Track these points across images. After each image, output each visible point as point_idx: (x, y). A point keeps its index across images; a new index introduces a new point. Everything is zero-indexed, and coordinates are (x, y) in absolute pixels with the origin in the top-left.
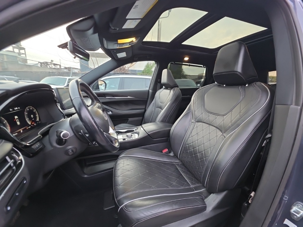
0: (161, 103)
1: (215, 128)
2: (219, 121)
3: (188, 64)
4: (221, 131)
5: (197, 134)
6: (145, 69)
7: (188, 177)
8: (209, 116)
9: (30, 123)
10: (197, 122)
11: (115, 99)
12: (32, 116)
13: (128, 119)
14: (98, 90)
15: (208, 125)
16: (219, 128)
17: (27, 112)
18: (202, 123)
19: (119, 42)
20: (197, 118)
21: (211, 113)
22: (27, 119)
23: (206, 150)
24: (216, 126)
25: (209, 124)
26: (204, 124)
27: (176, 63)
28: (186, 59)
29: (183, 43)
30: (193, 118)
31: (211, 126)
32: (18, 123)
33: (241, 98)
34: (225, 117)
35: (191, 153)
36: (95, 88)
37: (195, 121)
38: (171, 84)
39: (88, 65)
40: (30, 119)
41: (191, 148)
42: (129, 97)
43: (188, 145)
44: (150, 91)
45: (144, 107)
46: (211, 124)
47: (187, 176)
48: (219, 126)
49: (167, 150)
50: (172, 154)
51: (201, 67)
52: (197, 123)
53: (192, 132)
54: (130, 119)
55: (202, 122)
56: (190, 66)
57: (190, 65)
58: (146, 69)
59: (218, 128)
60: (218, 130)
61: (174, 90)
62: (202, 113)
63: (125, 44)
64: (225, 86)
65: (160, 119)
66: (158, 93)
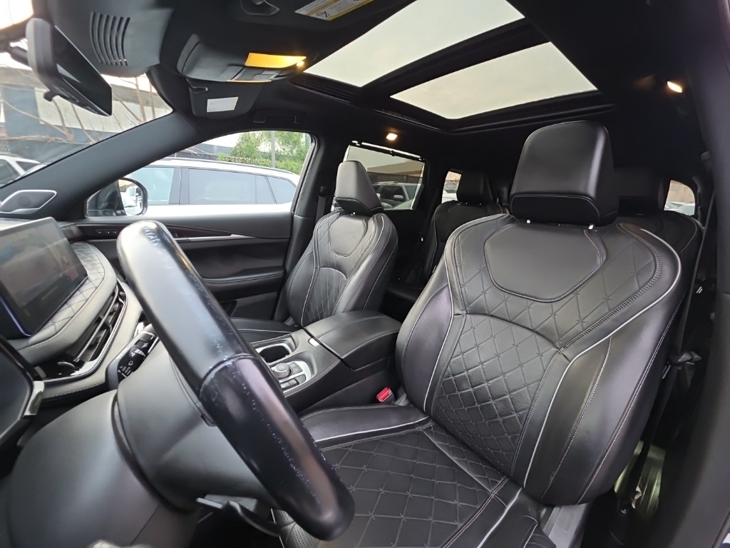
0: (338, 253)
1: (530, 333)
2: (538, 314)
3: (391, 150)
4: (552, 343)
5: (477, 346)
6: (238, 145)
7: (471, 464)
8: (505, 300)
10: (470, 314)
11: (190, 242)
13: (235, 303)
14: (119, 212)
15: (505, 324)
16: (541, 332)
18: (484, 317)
19: (249, 63)
20: (469, 304)
21: (511, 292)
23: (515, 390)
24: (530, 327)
25: (508, 321)
26: (492, 320)
27: (363, 143)
28: (392, 137)
29: (394, 97)
30: (457, 303)
31: (514, 326)
33: (599, 261)
34: (556, 306)
35: (469, 399)
36: (103, 205)
37: (465, 312)
38: (368, 205)
39: (37, 115)
41: (465, 386)
42: (233, 236)
43: (453, 375)
44: (298, 218)
45: (279, 263)
46: (514, 321)
47: (466, 462)
48: (542, 329)
49: (390, 392)
50: (402, 402)
51: (417, 159)
52: (473, 317)
53: (461, 341)
54: (241, 302)
55: (485, 314)
56: (395, 157)
57: (394, 154)
58: (243, 146)
59: (538, 333)
60: (538, 337)
61: (379, 223)
62: (484, 293)
63: (265, 73)
64: (528, 222)
65: (348, 303)
66: (321, 226)
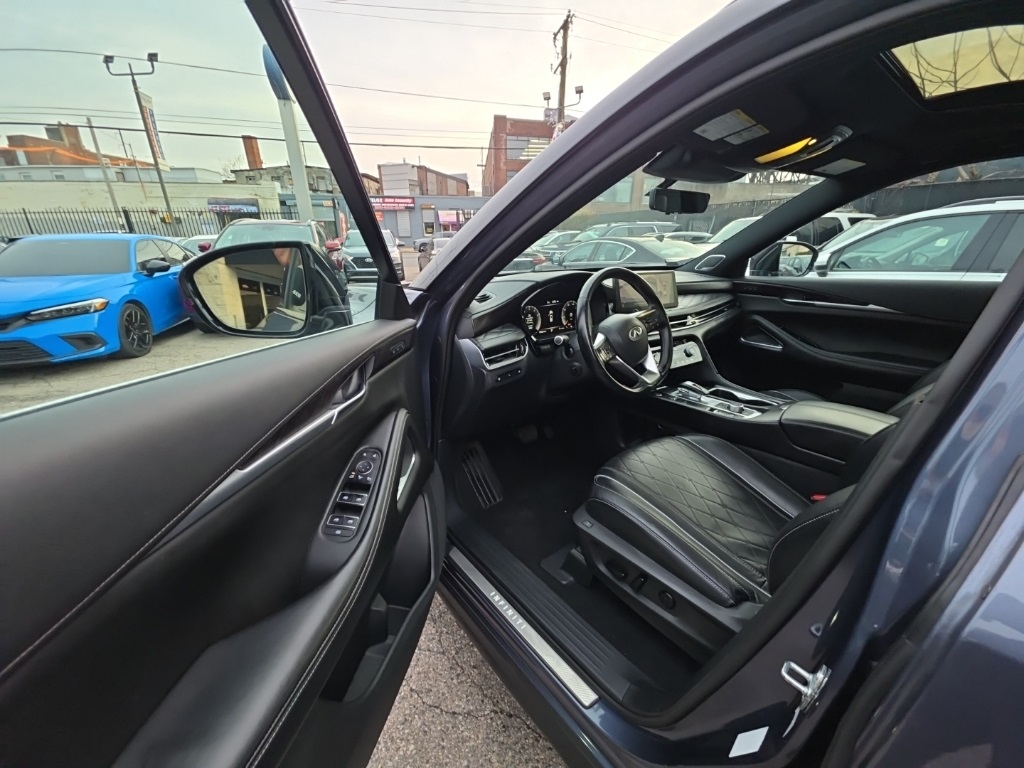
9: (564, 323)
12: (571, 314)
17: (567, 308)
22: (563, 318)
32: (551, 320)
40: (567, 318)
42: (871, 306)
